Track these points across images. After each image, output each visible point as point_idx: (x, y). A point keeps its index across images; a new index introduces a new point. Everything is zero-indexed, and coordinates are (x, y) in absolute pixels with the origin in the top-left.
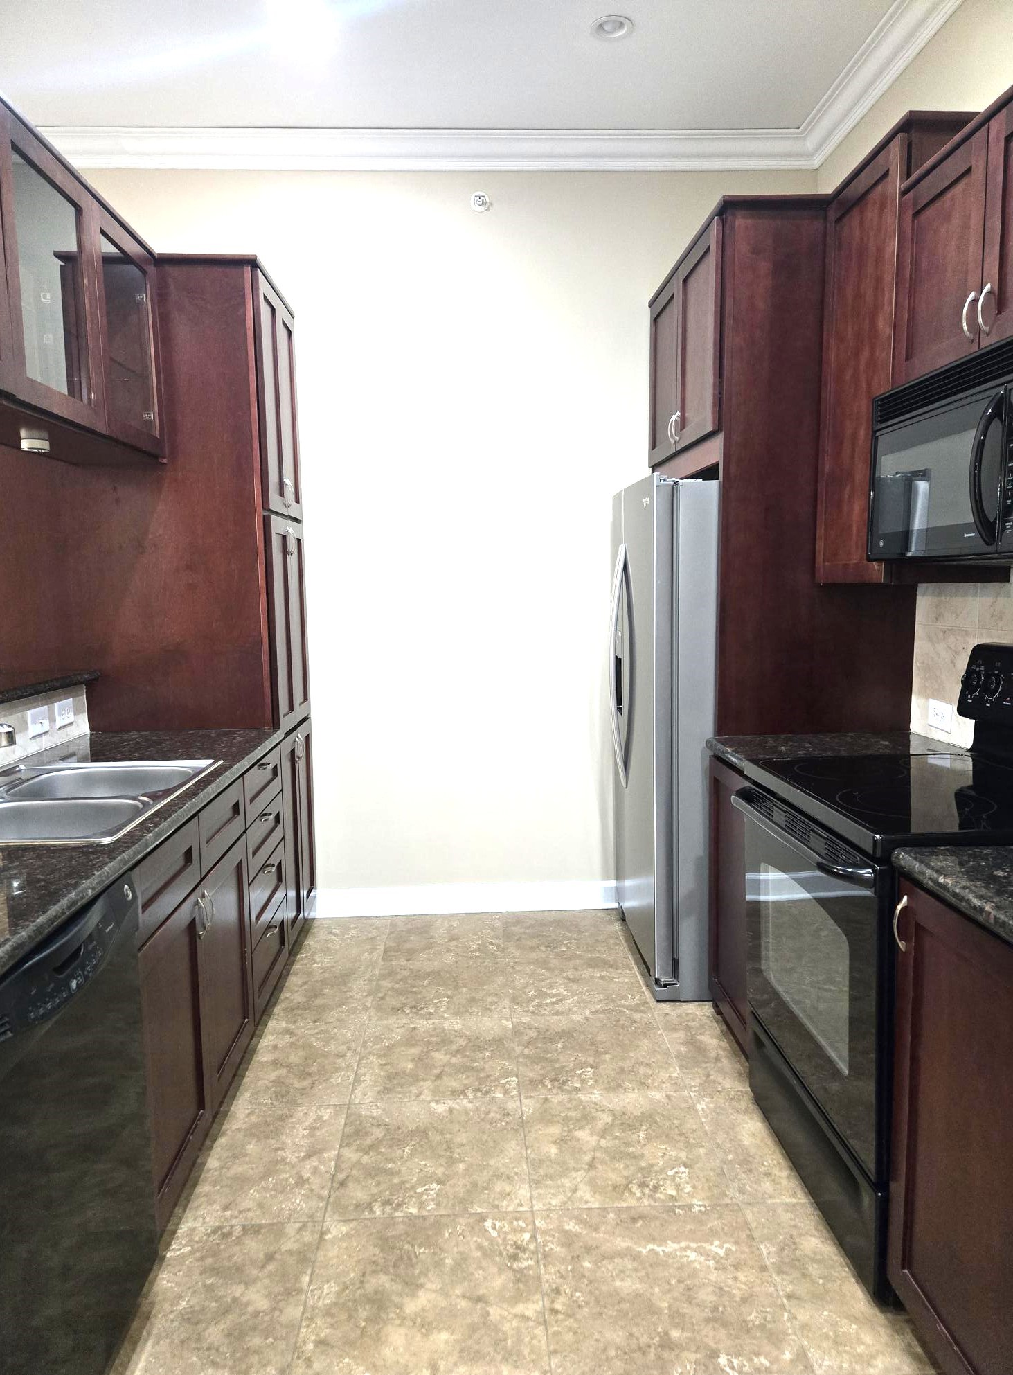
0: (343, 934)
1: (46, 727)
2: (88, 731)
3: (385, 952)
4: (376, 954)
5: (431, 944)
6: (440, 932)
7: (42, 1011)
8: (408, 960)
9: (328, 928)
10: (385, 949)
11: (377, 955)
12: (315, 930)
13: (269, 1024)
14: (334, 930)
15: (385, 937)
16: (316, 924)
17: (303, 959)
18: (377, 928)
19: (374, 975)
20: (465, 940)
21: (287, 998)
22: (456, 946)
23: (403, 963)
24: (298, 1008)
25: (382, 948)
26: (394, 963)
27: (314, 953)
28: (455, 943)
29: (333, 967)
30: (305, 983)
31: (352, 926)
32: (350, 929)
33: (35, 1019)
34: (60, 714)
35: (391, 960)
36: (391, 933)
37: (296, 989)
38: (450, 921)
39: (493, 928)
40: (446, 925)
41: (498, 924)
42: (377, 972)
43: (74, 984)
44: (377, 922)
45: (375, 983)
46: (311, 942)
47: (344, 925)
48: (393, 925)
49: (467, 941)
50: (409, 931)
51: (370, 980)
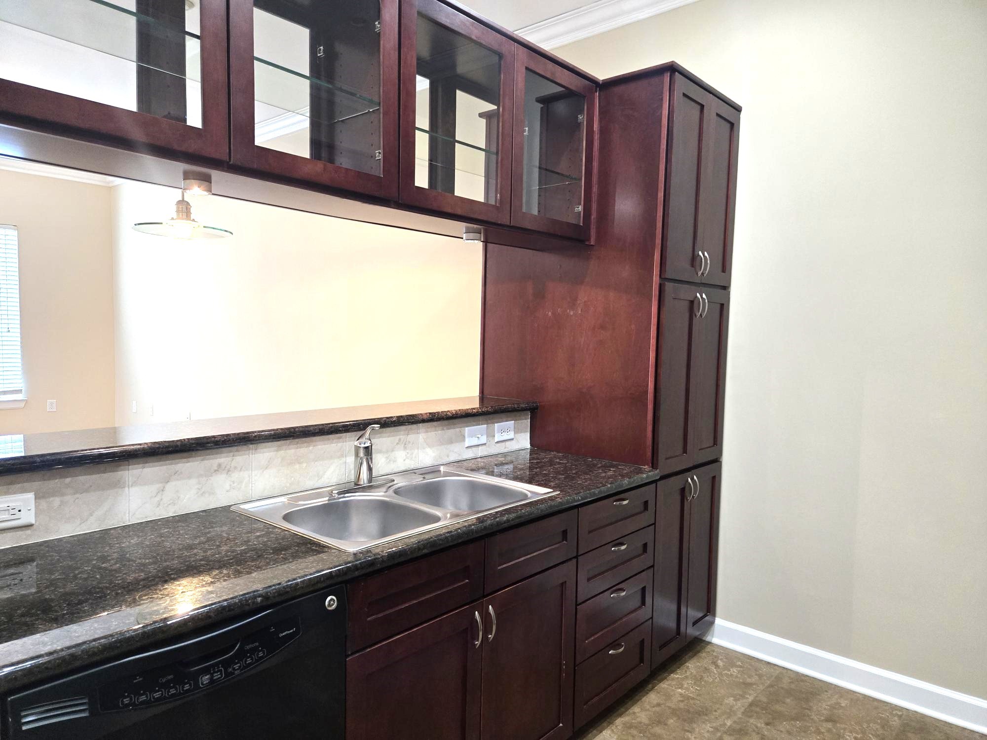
0: (726, 668)
1: (483, 439)
2: (529, 446)
3: (751, 704)
4: (739, 704)
5: (804, 715)
6: (823, 706)
7: (143, 698)
8: (767, 724)
9: (716, 657)
10: (753, 701)
11: (740, 706)
12: (704, 654)
13: (604, 733)
14: (719, 661)
15: (761, 687)
16: (708, 649)
17: (673, 679)
18: (760, 676)
19: (725, 724)
20: (843, 726)
21: (634, 713)
22: (829, 730)
23: (761, 724)
24: (636, 727)
25: (751, 699)
26: (752, 721)
27: (687, 677)
28: (829, 725)
29: (693, 699)
30: (659, 705)
31: (740, 663)
32: (733, 665)
33: (127, 705)
34: (498, 432)
35: (751, 717)
36: (771, 686)
37: (648, 707)
38: (841, 697)
39: (885, 724)
40: (833, 701)
41: (895, 722)
42: (729, 723)
43: (206, 679)
44: (765, 670)
45: (719, 734)
46: (692, 666)
47: (732, 657)
48: (778, 678)
49: (845, 729)
50: (789, 693)
51: (716, 729)
